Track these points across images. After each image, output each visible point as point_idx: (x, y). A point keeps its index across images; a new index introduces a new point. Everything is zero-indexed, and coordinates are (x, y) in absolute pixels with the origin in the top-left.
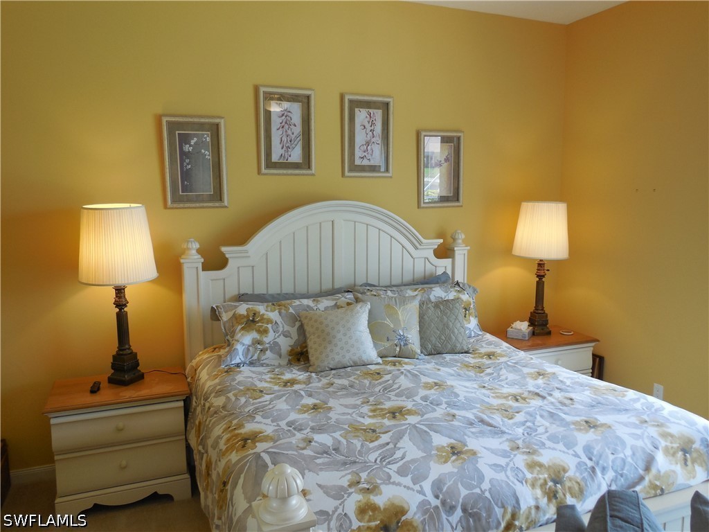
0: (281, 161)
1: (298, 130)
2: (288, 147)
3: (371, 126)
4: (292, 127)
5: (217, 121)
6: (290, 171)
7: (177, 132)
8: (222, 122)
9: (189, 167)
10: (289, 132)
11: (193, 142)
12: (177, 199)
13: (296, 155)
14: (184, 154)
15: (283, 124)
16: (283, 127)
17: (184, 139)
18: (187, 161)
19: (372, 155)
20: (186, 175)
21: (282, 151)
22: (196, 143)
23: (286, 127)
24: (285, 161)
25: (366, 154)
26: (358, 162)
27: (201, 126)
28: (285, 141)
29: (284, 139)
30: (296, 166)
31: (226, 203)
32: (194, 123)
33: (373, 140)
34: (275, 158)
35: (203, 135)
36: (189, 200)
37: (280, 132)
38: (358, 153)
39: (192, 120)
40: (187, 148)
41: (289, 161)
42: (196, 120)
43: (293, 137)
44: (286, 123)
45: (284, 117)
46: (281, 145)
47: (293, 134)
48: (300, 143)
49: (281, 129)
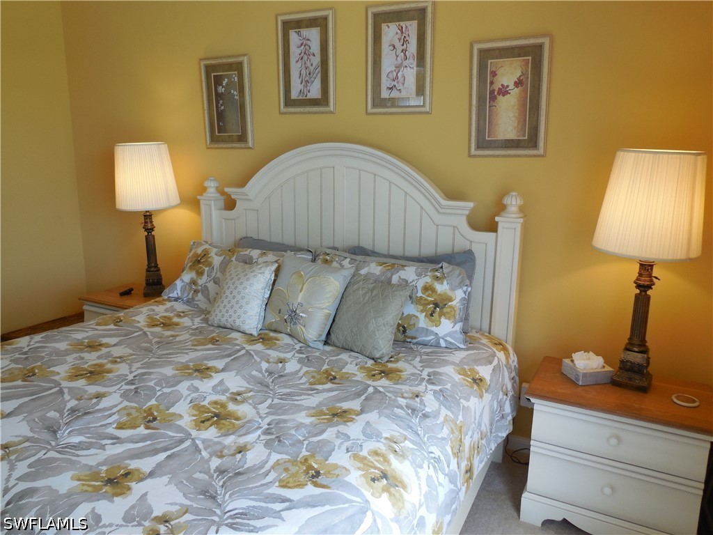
0: (300, 98)
1: (316, 60)
2: (307, 81)
3: (403, 45)
4: (311, 57)
5: (240, 59)
6: (307, 109)
7: (212, 74)
8: (245, 60)
9: (223, 108)
10: (308, 64)
11: (224, 83)
12: (214, 139)
13: (315, 91)
14: (218, 96)
15: (302, 55)
16: (302, 59)
17: (218, 81)
18: (221, 102)
19: (403, 84)
20: (221, 116)
21: (301, 87)
22: (227, 84)
23: (305, 57)
24: (304, 98)
25: (395, 83)
26: (385, 94)
27: (230, 67)
28: (304, 75)
29: (303, 72)
30: (314, 102)
31: (250, 144)
32: (224, 65)
33: (405, 63)
34: (294, 95)
35: (233, 74)
36: (223, 140)
37: (299, 64)
38: (385, 83)
39: (221, 61)
40: (221, 90)
41: (307, 98)
42: (224, 61)
43: (312, 68)
44: (305, 53)
45: (303, 47)
46: (300, 80)
47: (312, 65)
48: (319, 75)
49: (300, 61)
